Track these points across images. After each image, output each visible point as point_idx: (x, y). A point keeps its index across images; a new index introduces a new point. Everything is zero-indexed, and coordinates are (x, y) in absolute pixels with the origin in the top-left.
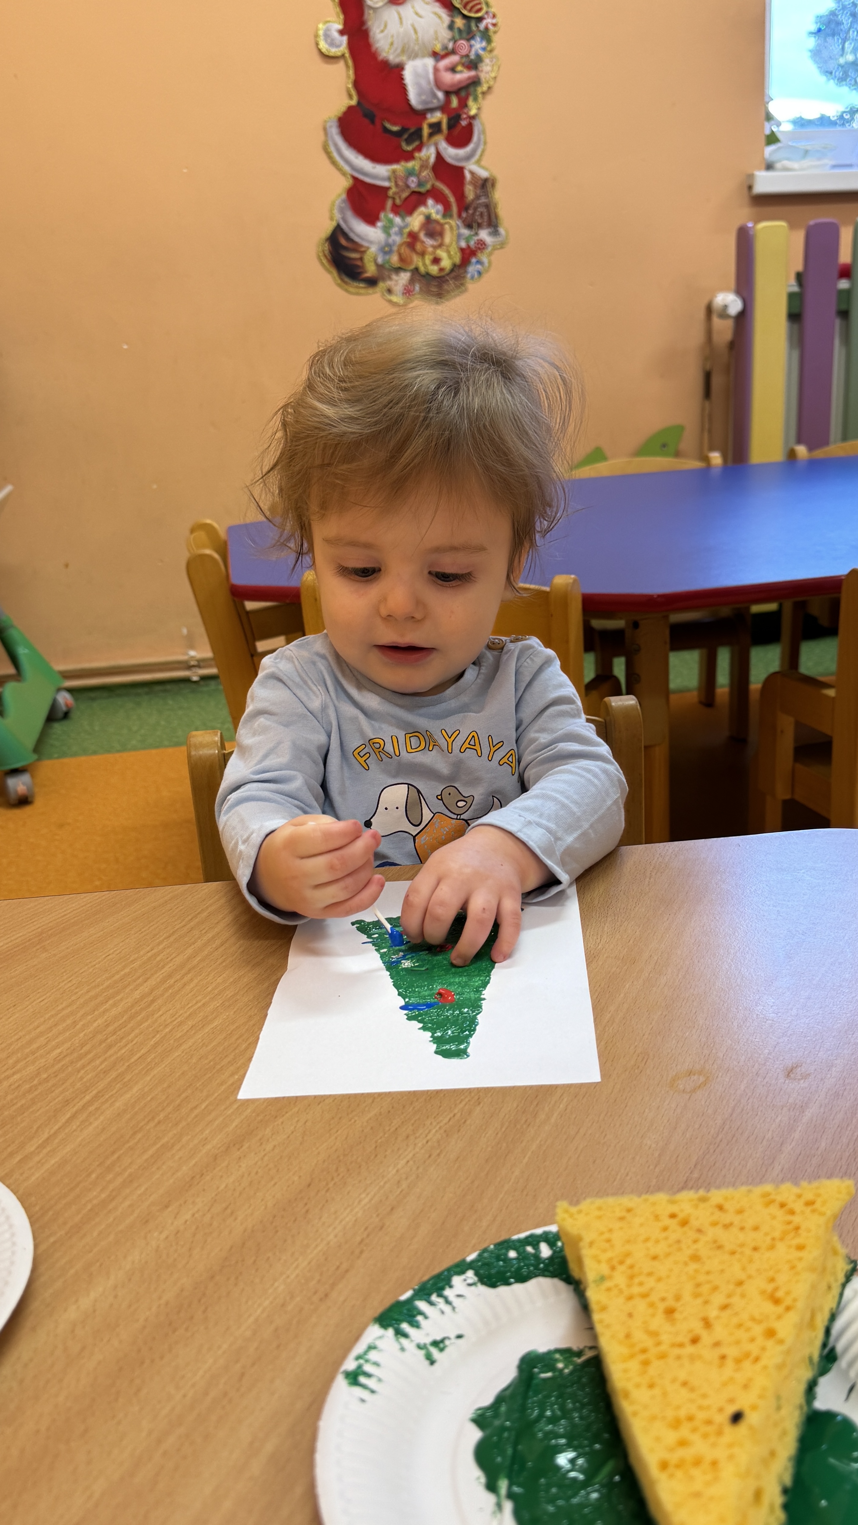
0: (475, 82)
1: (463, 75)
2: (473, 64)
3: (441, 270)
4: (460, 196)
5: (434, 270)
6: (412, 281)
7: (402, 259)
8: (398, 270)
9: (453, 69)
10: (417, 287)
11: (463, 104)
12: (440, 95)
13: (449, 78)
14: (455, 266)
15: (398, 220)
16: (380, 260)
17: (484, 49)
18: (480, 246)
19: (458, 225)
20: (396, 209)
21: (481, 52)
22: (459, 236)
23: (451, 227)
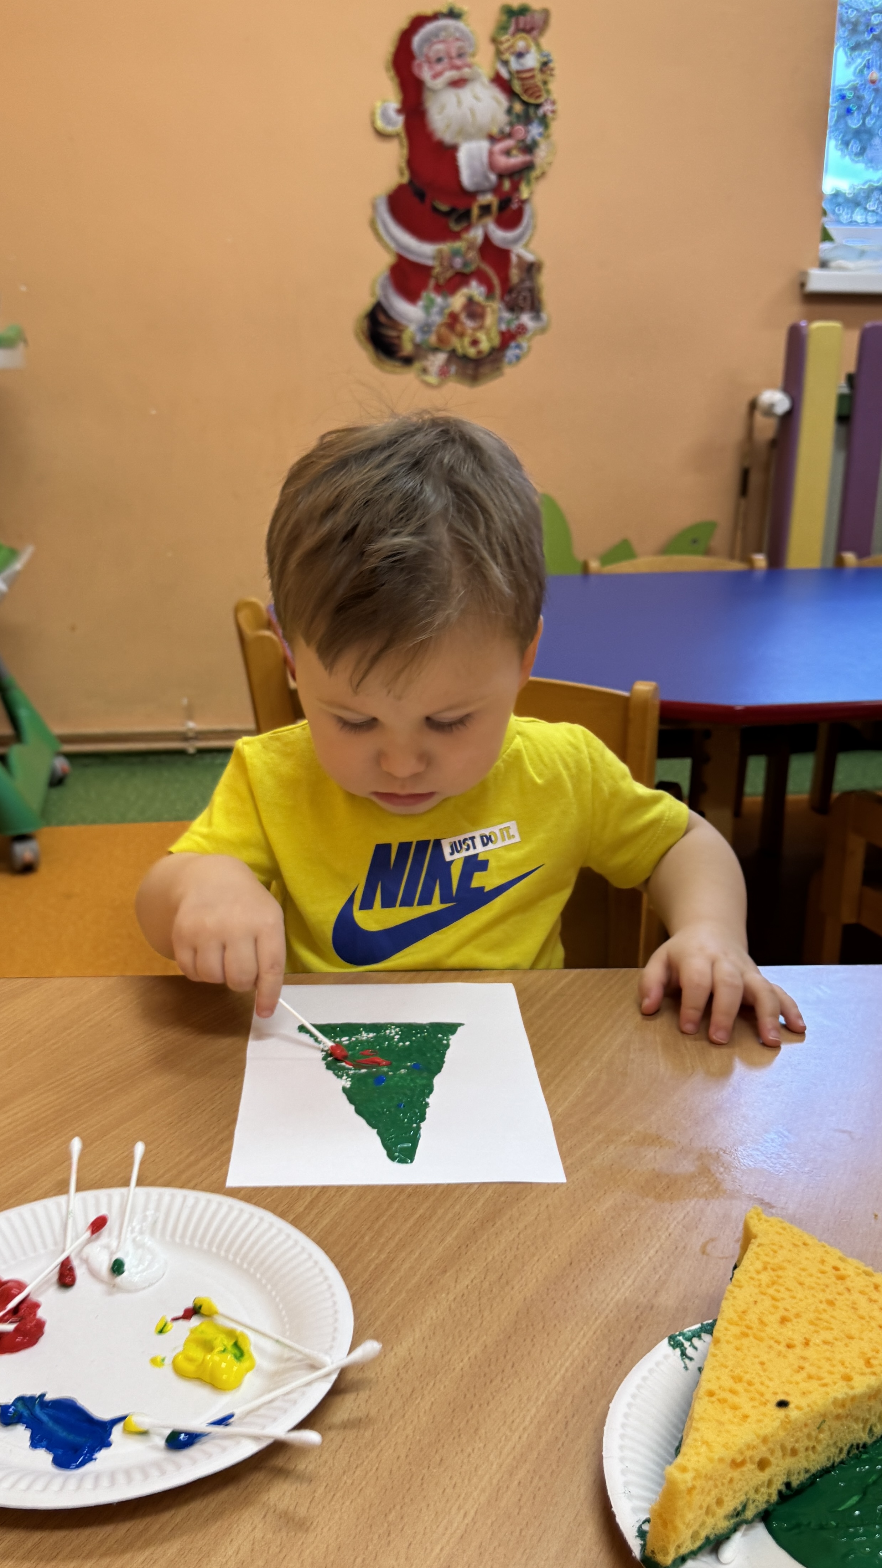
0: (529, 167)
1: (517, 159)
2: (529, 148)
3: (479, 352)
4: (505, 280)
5: (472, 352)
6: (448, 361)
7: (441, 340)
8: (435, 350)
9: (507, 153)
10: (453, 369)
11: (515, 188)
12: (493, 177)
13: (503, 162)
14: (493, 350)
15: (439, 300)
16: (418, 338)
17: (541, 135)
18: (520, 330)
19: (500, 309)
20: (439, 289)
21: (538, 138)
22: (500, 320)
23: (493, 311)
